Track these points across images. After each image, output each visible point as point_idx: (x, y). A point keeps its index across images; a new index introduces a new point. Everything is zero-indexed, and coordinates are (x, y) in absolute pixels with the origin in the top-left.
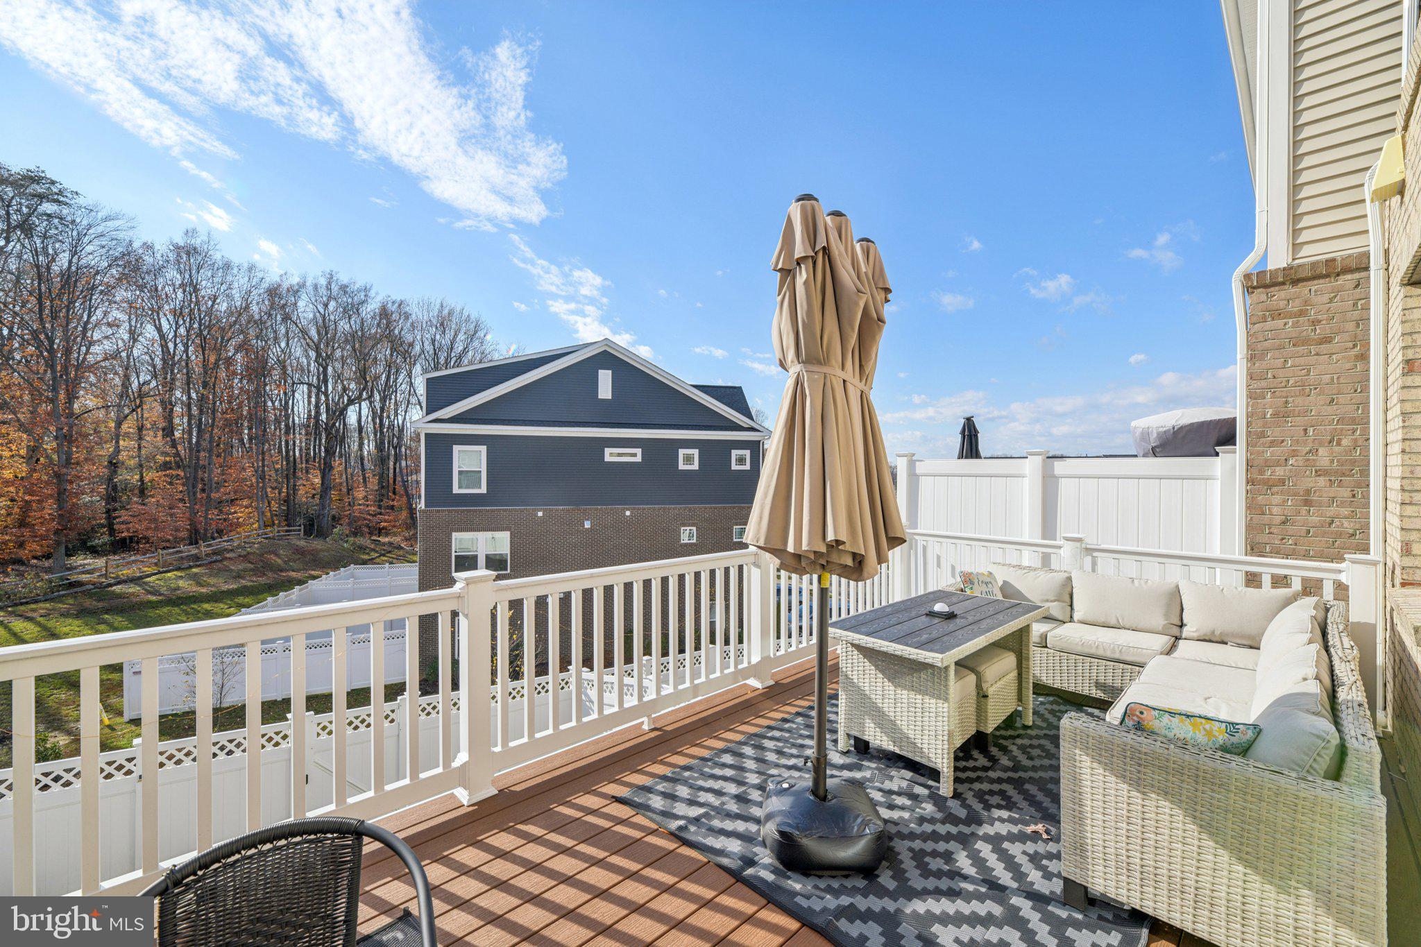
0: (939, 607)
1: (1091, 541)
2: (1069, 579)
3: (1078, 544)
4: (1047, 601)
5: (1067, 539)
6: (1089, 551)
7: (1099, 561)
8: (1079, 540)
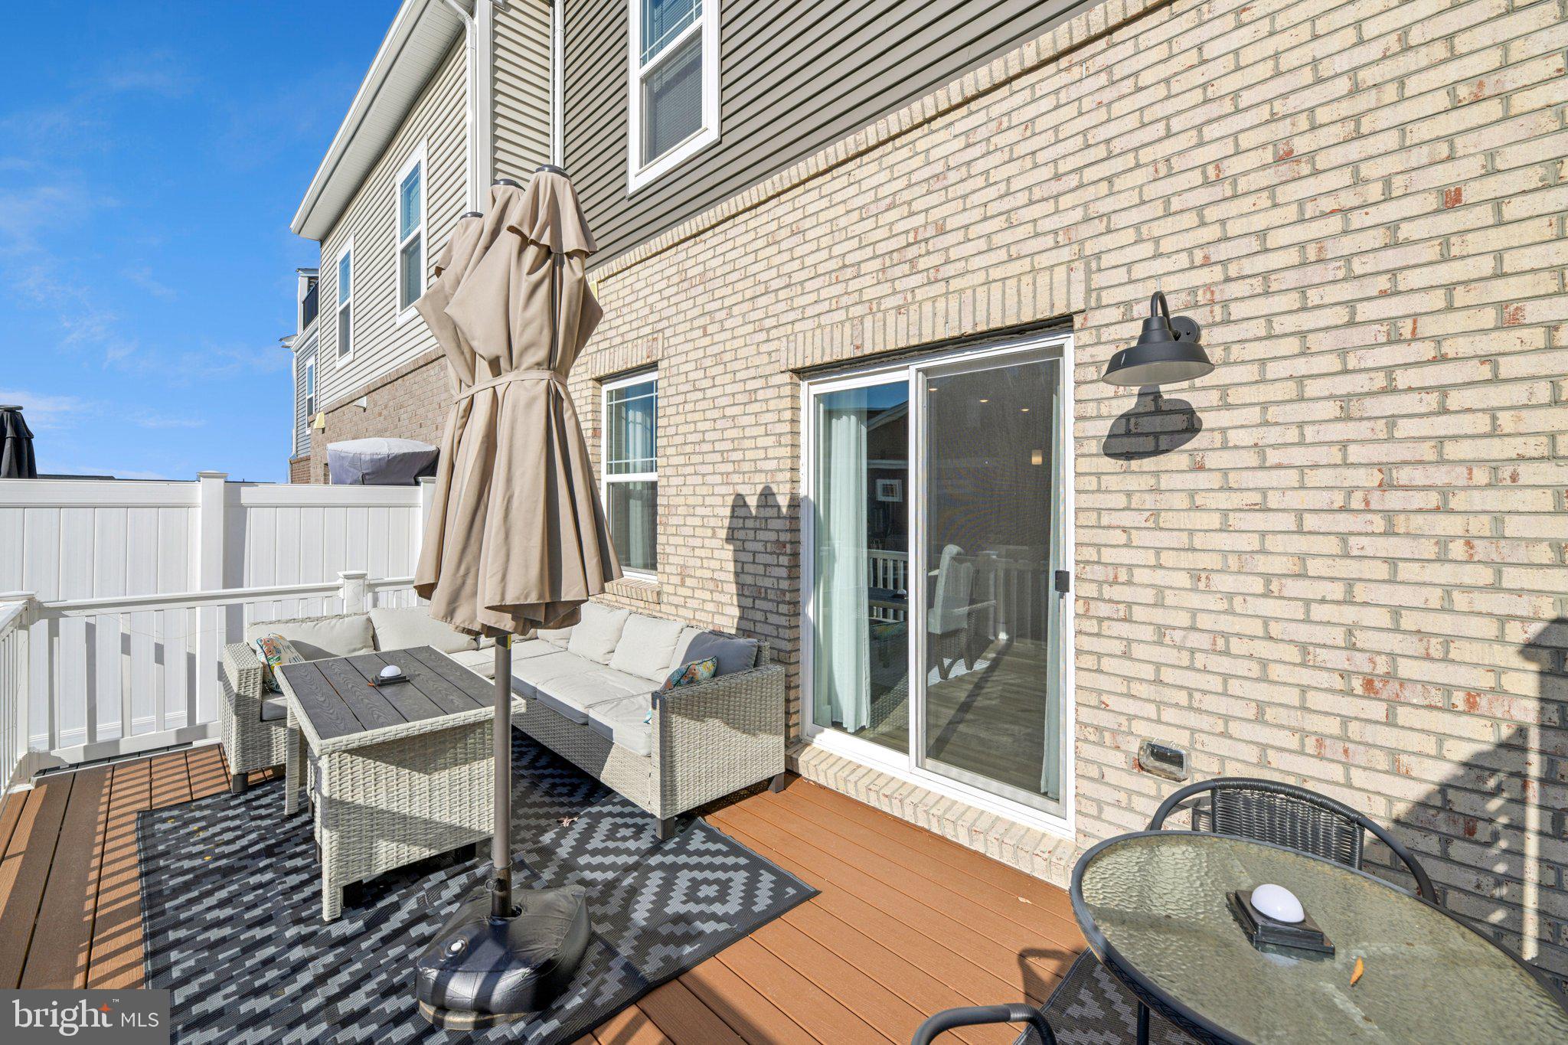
0: (388, 672)
1: (371, 577)
2: (369, 620)
3: (361, 581)
4: (354, 650)
5: (347, 577)
6: (372, 587)
7: (380, 595)
8: (362, 576)
